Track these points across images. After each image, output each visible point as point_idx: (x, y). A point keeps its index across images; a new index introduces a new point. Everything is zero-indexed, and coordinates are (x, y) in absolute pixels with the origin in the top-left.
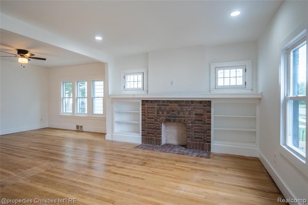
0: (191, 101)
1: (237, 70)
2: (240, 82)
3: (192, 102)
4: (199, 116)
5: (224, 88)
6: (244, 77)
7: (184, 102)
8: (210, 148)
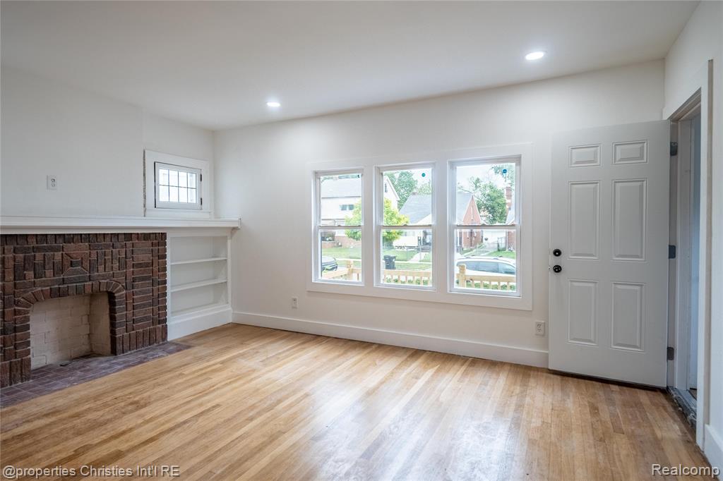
0: (125, 234)
1: (181, 174)
2: (193, 198)
3: (128, 236)
4: (142, 269)
5: (170, 207)
6: (199, 189)
7: (108, 239)
8: (166, 333)
